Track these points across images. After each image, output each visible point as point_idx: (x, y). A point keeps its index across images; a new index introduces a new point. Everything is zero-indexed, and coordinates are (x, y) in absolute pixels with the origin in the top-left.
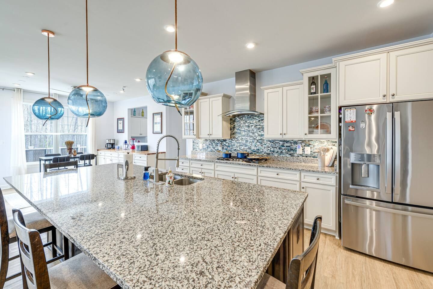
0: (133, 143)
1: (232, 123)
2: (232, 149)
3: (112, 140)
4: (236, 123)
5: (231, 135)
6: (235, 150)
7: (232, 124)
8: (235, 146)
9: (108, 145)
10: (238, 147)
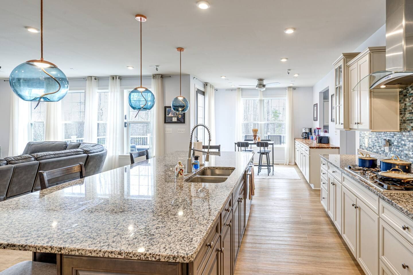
0: (318, 134)
1: (402, 101)
2: (402, 153)
3: (307, 129)
4: (407, 99)
5: (400, 124)
6: (407, 155)
7: (403, 103)
8: (407, 148)
9: (305, 134)
10: (409, 151)
